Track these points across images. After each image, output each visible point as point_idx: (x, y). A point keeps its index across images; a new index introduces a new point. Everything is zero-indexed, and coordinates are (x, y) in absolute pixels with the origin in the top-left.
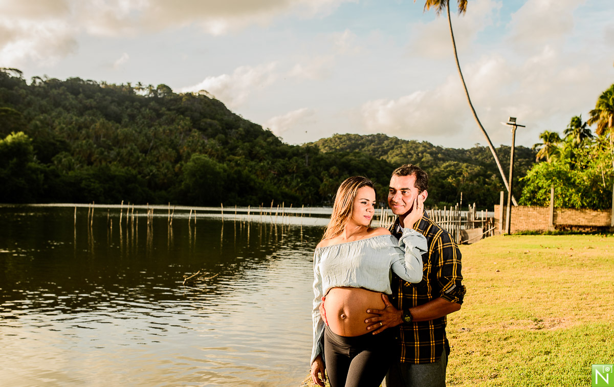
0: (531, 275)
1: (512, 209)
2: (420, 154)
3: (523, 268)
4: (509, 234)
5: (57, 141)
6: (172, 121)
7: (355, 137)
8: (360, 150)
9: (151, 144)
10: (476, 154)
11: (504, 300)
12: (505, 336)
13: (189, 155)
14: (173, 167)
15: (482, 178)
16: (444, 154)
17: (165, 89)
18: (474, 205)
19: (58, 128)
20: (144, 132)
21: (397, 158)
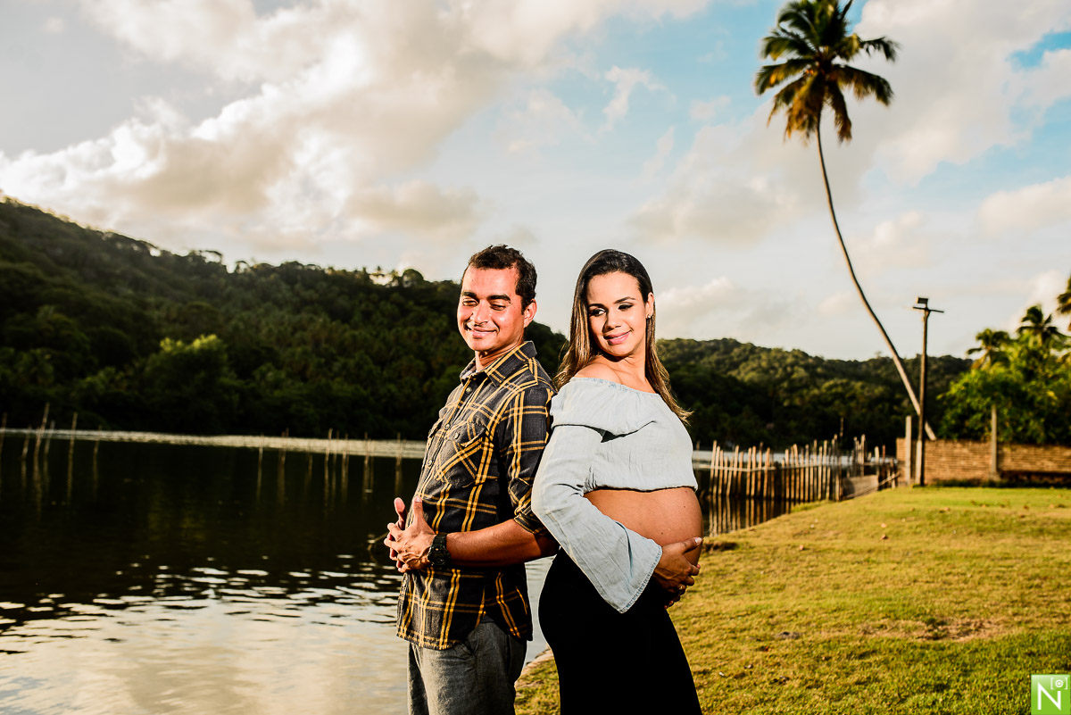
0: (943, 546)
1: (927, 444)
2: (789, 369)
3: (931, 535)
4: (922, 484)
5: (263, 348)
6: (422, 320)
7: (689, 344)
8: (697, 361)
9: (391, 354)
10: (876, 367)
11: (881, 584)
12: (863, 650)
13: (443, 367)
14: (421, 386)
15: (887, 405)
16: (825, 367)
17: (414, 275)
18: (863, 438)
19: (264, 331)
20: (382, 335)
21: (753, 375)
